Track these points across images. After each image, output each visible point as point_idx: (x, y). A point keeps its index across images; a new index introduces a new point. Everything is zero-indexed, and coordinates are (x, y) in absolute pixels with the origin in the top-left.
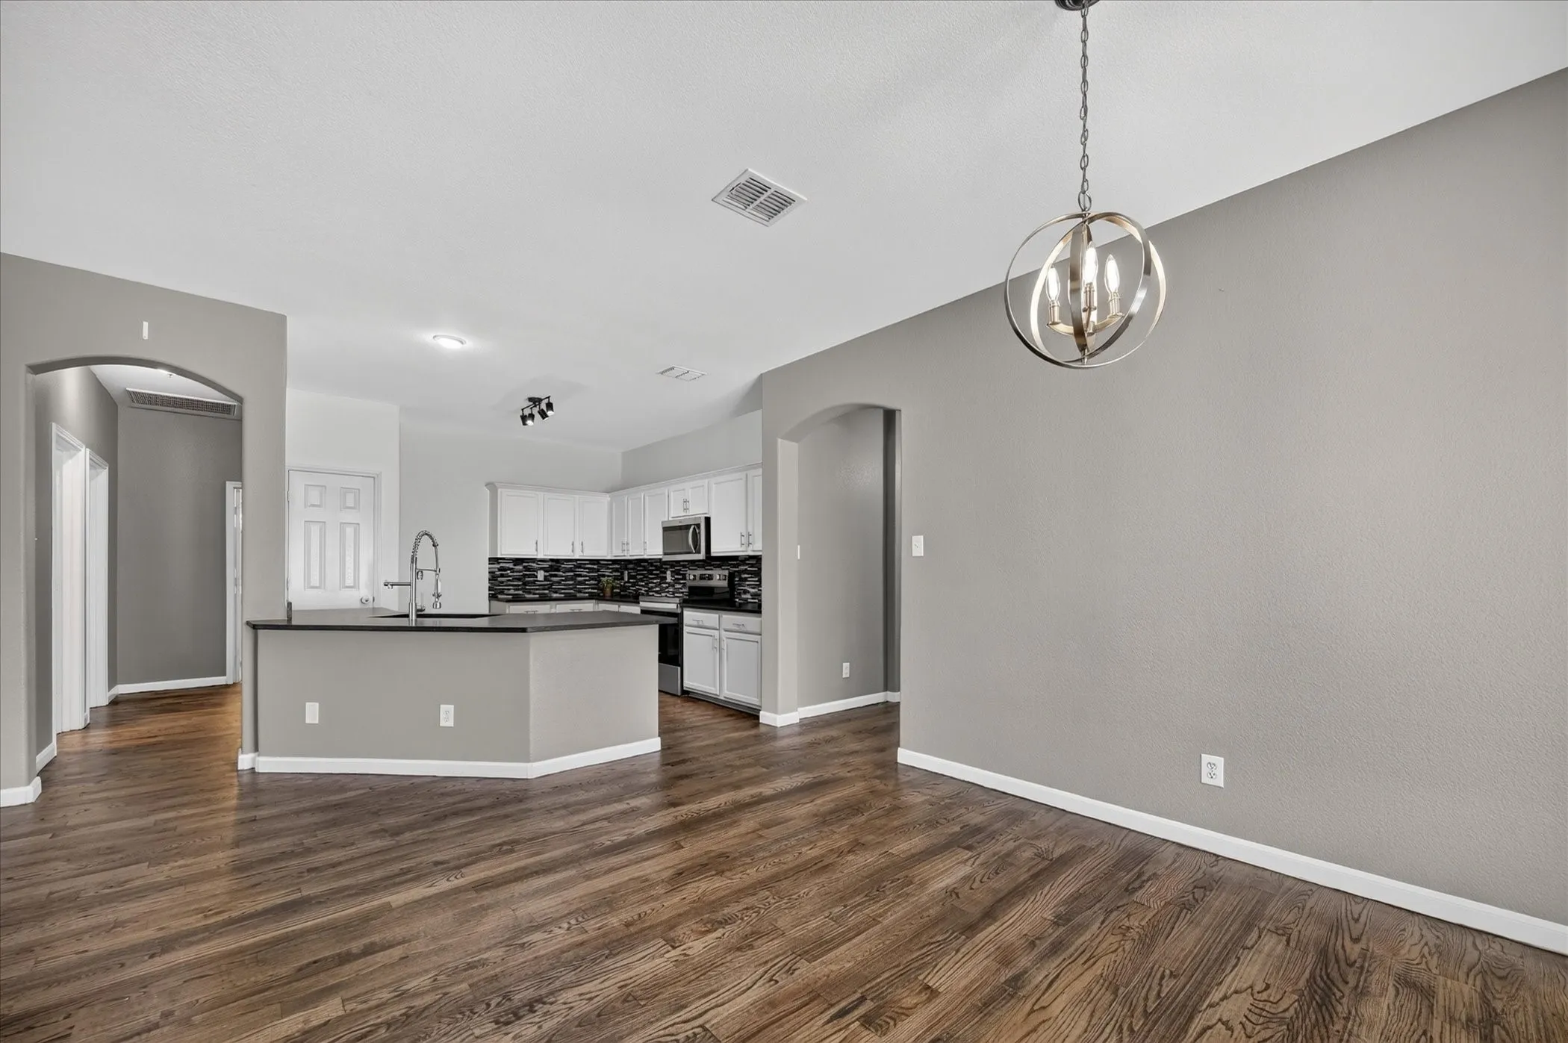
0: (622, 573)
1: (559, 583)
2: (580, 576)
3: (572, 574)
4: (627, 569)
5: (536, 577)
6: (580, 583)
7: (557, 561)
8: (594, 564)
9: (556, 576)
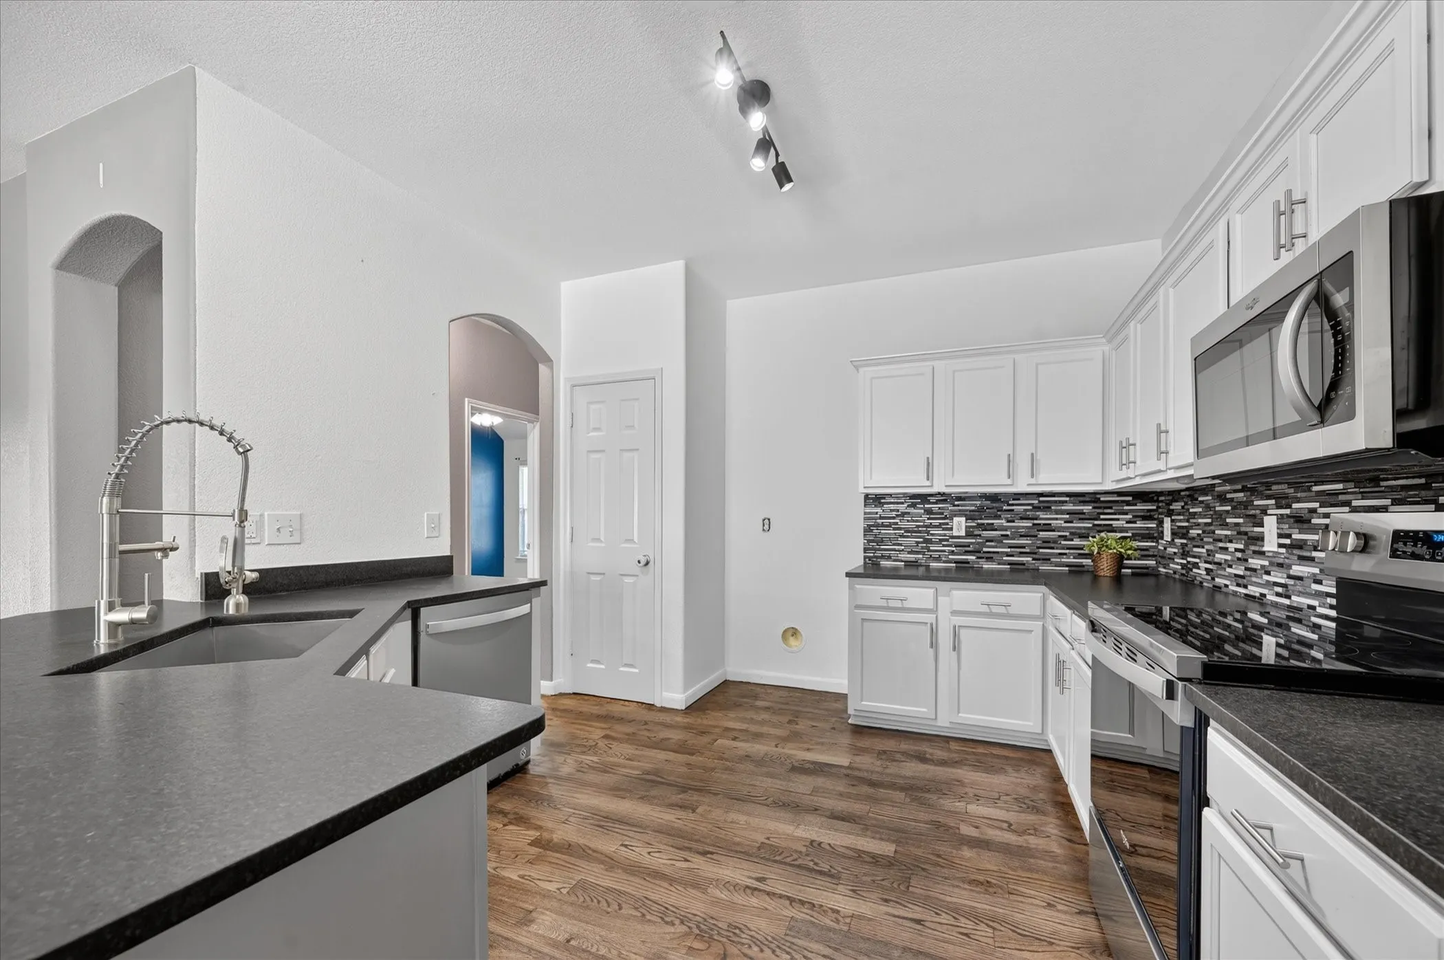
0: (1161, 523)
1: (999, 541)
2: (1048, 528)
3: (1028, 524)
4: (1170, 513)
5: (951, 529)
6: (1047, 543)
7: (994, 498)
8: (1084, 503)
9: (991, 527)
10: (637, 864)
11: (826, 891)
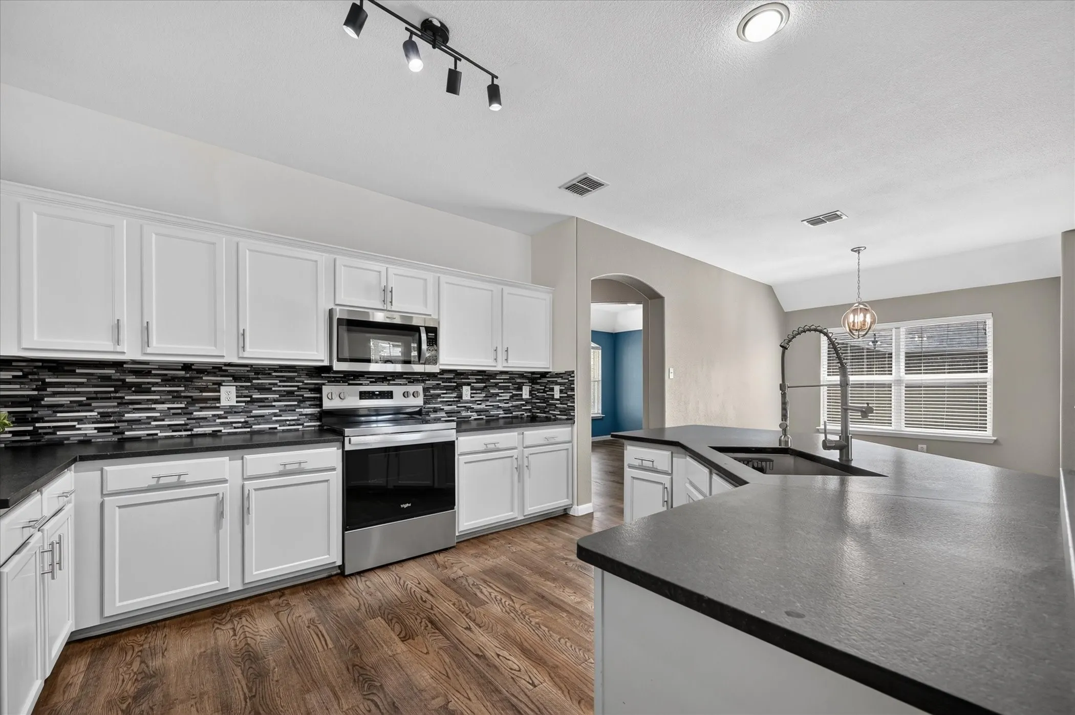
10: (533, 665)
11: (445, 613)
